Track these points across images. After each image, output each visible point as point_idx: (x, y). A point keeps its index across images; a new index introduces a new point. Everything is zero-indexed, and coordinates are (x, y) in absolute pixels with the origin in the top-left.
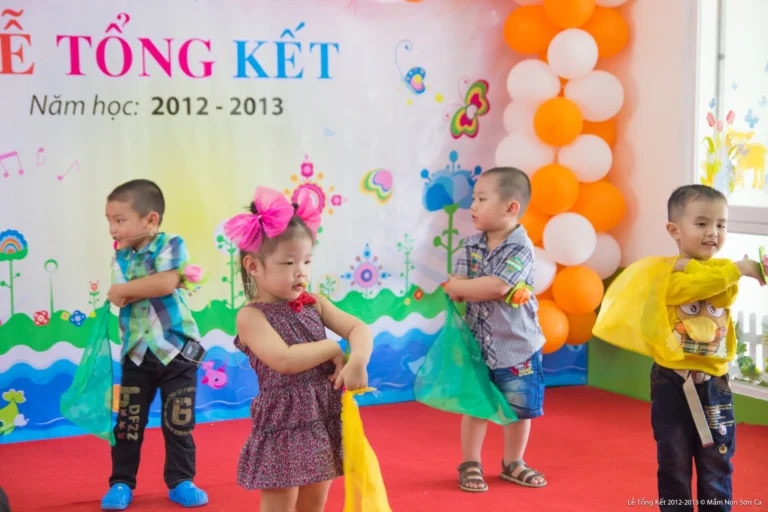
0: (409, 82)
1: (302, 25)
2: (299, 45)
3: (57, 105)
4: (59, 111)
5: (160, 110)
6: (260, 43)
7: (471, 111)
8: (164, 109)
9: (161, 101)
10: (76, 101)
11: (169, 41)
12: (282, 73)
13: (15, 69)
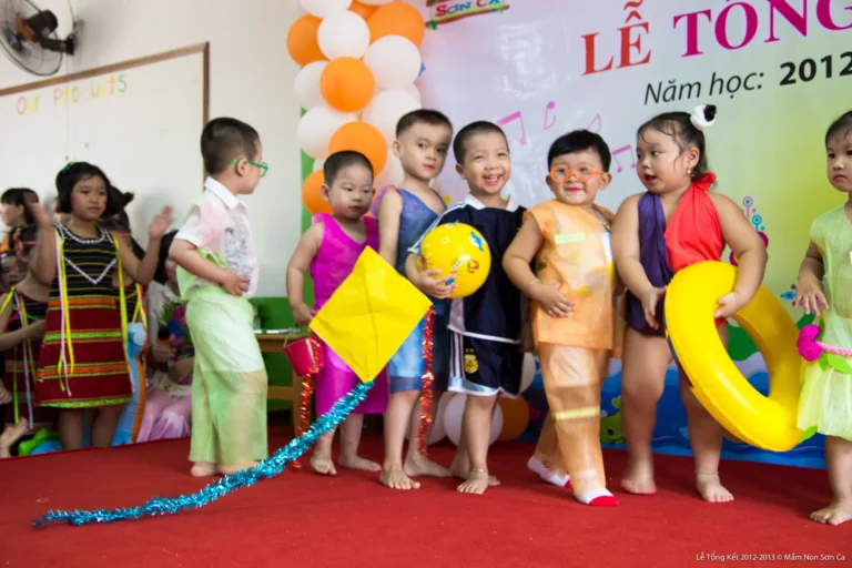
3: (671, 91)
4: (673, 97)
5: (791, 78)
8: (796, 75)
9: (791, 66)
10: (692, 83)
13: (632, 60)
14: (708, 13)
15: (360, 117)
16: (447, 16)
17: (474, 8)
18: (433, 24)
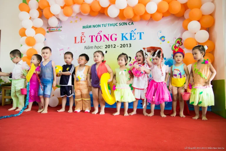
0: (161, 39)
1: (136, 29)
2: (135, 33)
3: (89, 47)
4: (89, 49)
6: (126, 34)
7: (177, 45)
8: (107, 47)
9: (107, 45)
10: (92, 47)
11: (109, 35)
12: (131, 39)
13: (82, 42)
14: (94, 36)
15: (33, 47)
16: (50, 31)
17: (55, 30)
18: (48, 32)
